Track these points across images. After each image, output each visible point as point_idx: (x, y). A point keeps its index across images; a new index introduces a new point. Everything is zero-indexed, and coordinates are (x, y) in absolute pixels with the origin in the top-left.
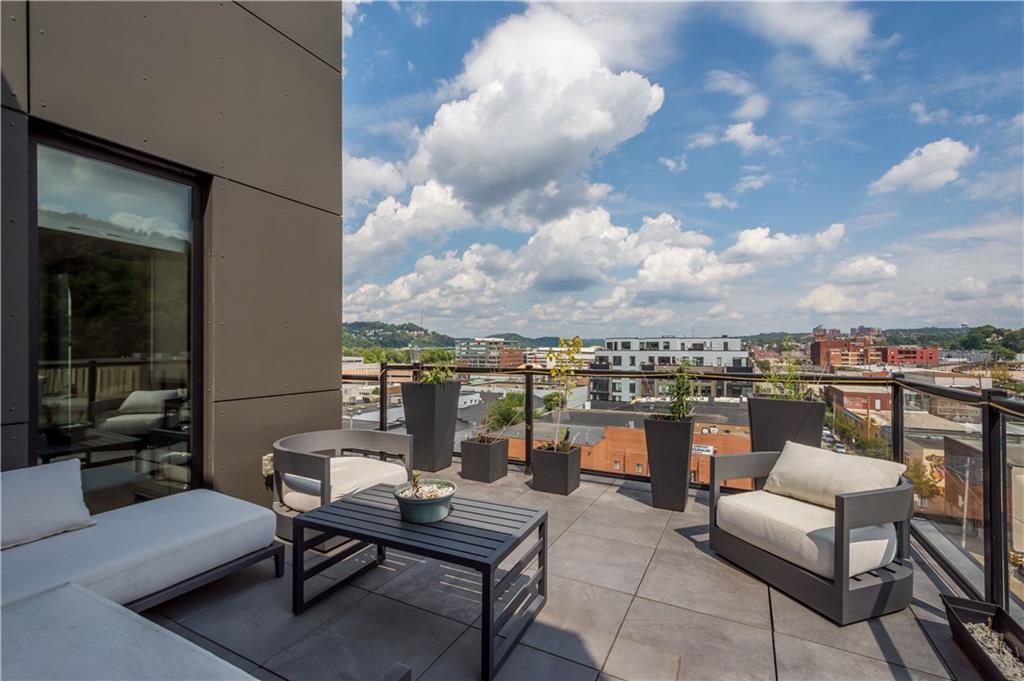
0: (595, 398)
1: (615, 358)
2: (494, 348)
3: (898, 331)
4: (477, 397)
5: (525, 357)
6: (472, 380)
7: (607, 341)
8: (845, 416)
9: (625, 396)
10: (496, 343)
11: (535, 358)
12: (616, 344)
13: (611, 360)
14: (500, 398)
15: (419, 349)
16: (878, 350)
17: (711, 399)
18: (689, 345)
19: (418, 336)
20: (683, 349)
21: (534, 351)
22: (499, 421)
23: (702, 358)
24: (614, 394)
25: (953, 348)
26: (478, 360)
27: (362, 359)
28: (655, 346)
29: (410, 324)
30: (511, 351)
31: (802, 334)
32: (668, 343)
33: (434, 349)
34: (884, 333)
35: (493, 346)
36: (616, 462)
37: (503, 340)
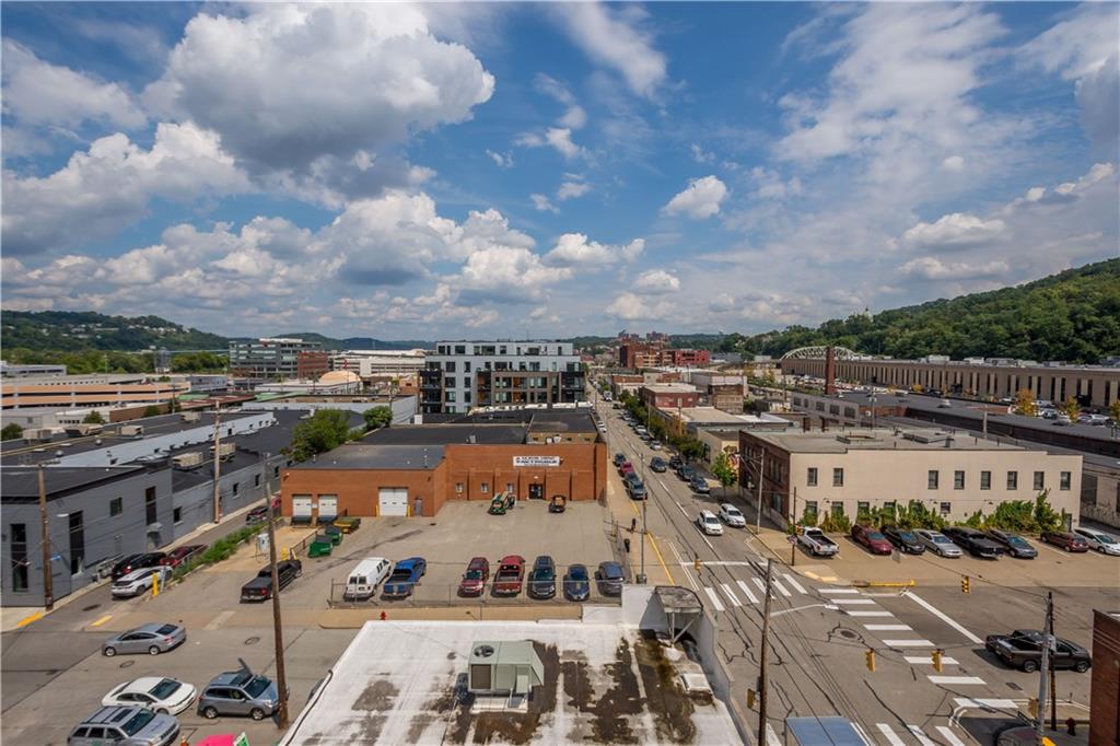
0: (425, 411)
1: (448, 364)
2: (289, 352)
3: (678, 337)
4: (270, 417)
5: (331, 362)
6: (259, 393)
7: (438, 344)
8: (658, 415)
9: (460, 406)
10: (291, 345)
11: (346, 363)
12: (449, 347)
13: (443, 367)
14: (306, 416)
15: (168, 352)
16: (669, 353)
17: (550, 406)
18: (525, 349)
19: (166, 334)
20: (519, 354)
21: (343, 355)
22: (306, 449)
23: (538, 363)
24: (447, 404)
25: (715, 351)
26: (265, 366)
27: (63, 367)
28: (491, 350)
29: (150, 317)
30: (312, 356)
31: (610, 339)
32: (505, 347)
33: (194, 352)
34: (670, 338)
35: (287, 348)
36: (458, 484)
37: (300, 341)
